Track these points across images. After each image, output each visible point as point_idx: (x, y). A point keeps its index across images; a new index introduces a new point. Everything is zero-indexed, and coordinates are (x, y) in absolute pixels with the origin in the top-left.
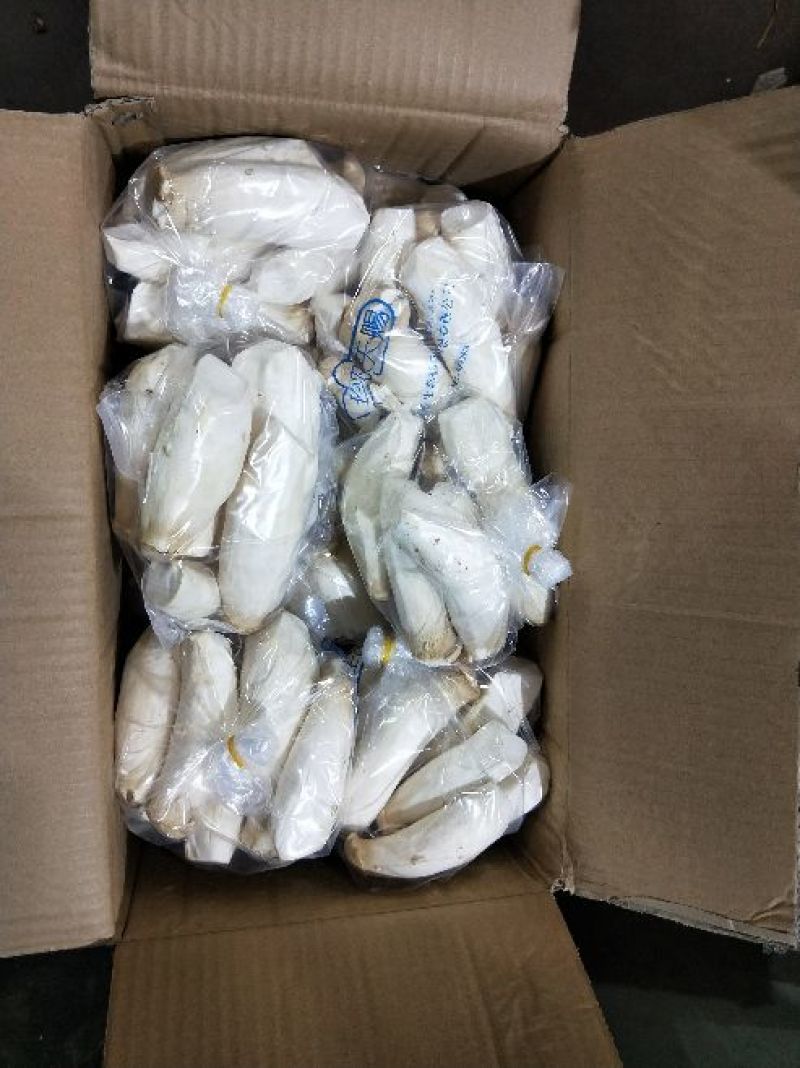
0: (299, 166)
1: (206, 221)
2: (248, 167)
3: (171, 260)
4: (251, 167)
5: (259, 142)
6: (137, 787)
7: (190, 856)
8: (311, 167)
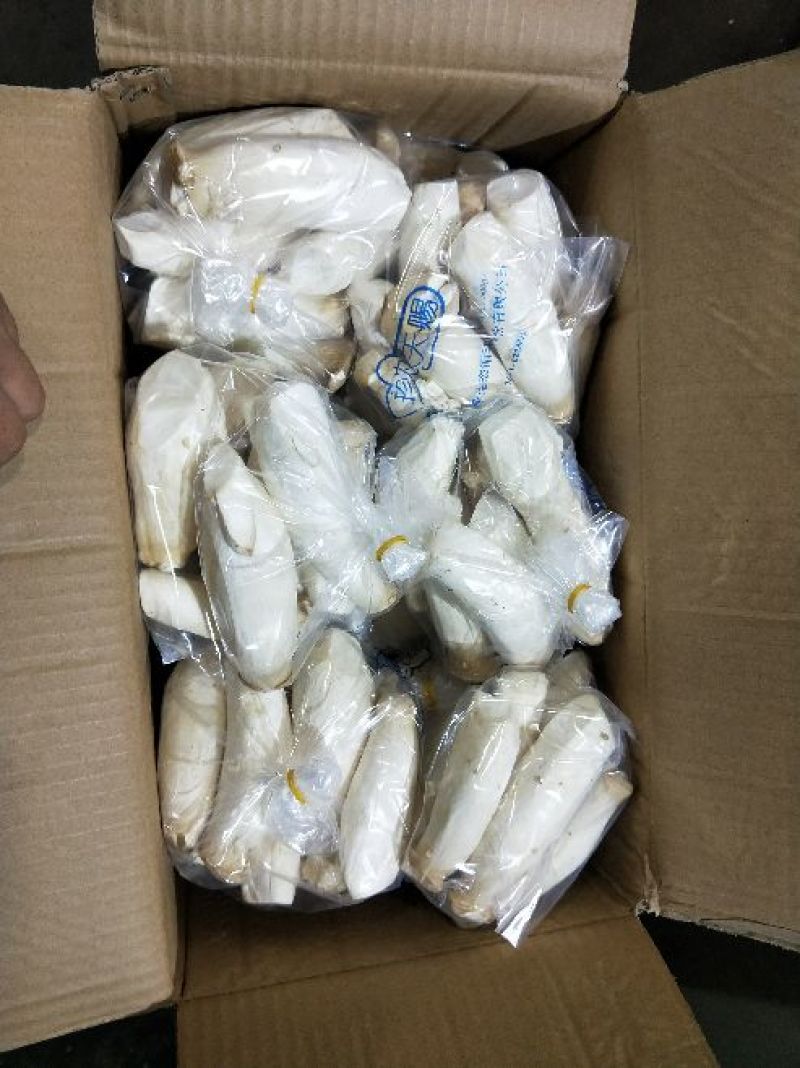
0: (329, 138)
1: (232, 207)
2: (275, 142)
3: (193, 252)
4: (278, 142)
5: (285, 114)
6: (188, 830)
7: (249, 899)
8: (344, 140)
